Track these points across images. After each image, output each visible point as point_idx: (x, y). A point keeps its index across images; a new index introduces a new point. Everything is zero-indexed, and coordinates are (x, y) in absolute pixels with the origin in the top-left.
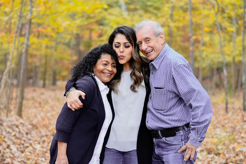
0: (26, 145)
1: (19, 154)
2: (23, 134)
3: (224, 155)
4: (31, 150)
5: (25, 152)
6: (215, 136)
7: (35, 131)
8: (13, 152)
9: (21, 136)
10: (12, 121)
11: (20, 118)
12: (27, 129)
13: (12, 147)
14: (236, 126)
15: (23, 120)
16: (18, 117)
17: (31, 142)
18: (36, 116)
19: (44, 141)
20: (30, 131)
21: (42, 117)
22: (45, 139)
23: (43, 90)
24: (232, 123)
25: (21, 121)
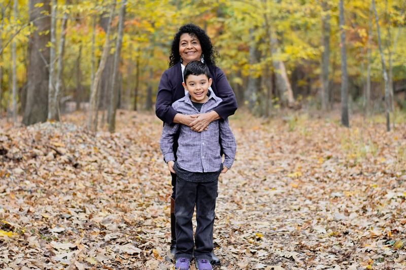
0: (125, 157)
1: (118, 165)
3: (360, 166)
4: (132, 162)
5: (125, 164)
7: (134, 145)
8: (111, 163)
9: (118, 148)
12: (125, 142)
13: (110, 158)
17: (131, 155)
20: (128, 144)
22: (146, 153)
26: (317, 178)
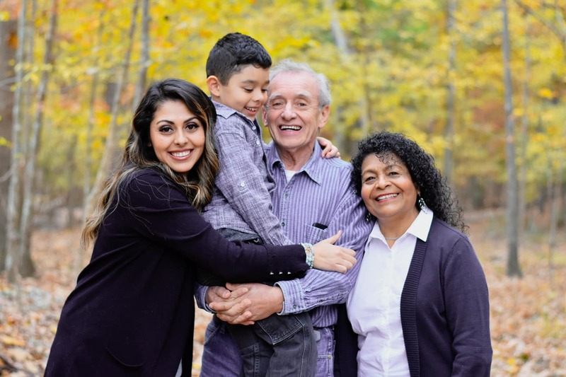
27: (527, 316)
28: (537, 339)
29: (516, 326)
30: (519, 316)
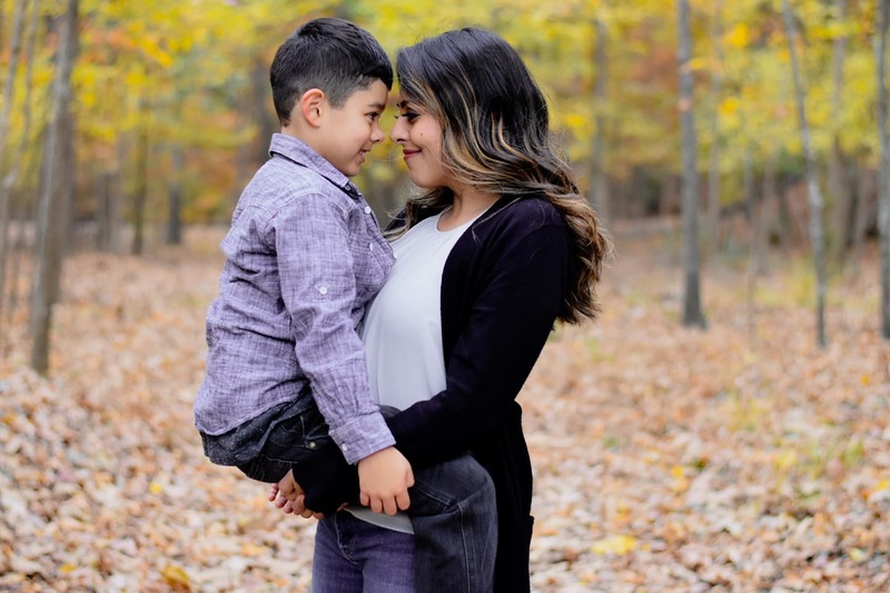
0: (62, 488)
1: (36, 526)
2: (50, 443)
3: (828, 518)
4: (82, 510)
6: (786, 441)
7: (101, 430)
8: (11, 519)
9: (42, 452)
10: (12, 394)
11: (43, 381)
12: (69, 424)
14: (860, 400)
15: (52, 387)
16: (33, 376)
17: (82, 474)
18: (102, 369)
19: (133, 472)
20: (78, 430)
21: (125, 373)
22: (136, 460)
23: (133, 264)
24: (846, 385)
25: (45, 391)
26: (696, 568)
27: (709, 395)
28: (722, 432)
29: (689, 411)
30: (695, 393)
